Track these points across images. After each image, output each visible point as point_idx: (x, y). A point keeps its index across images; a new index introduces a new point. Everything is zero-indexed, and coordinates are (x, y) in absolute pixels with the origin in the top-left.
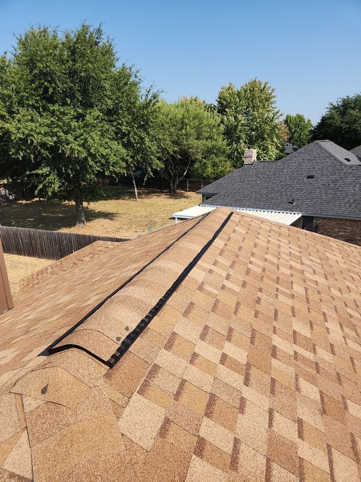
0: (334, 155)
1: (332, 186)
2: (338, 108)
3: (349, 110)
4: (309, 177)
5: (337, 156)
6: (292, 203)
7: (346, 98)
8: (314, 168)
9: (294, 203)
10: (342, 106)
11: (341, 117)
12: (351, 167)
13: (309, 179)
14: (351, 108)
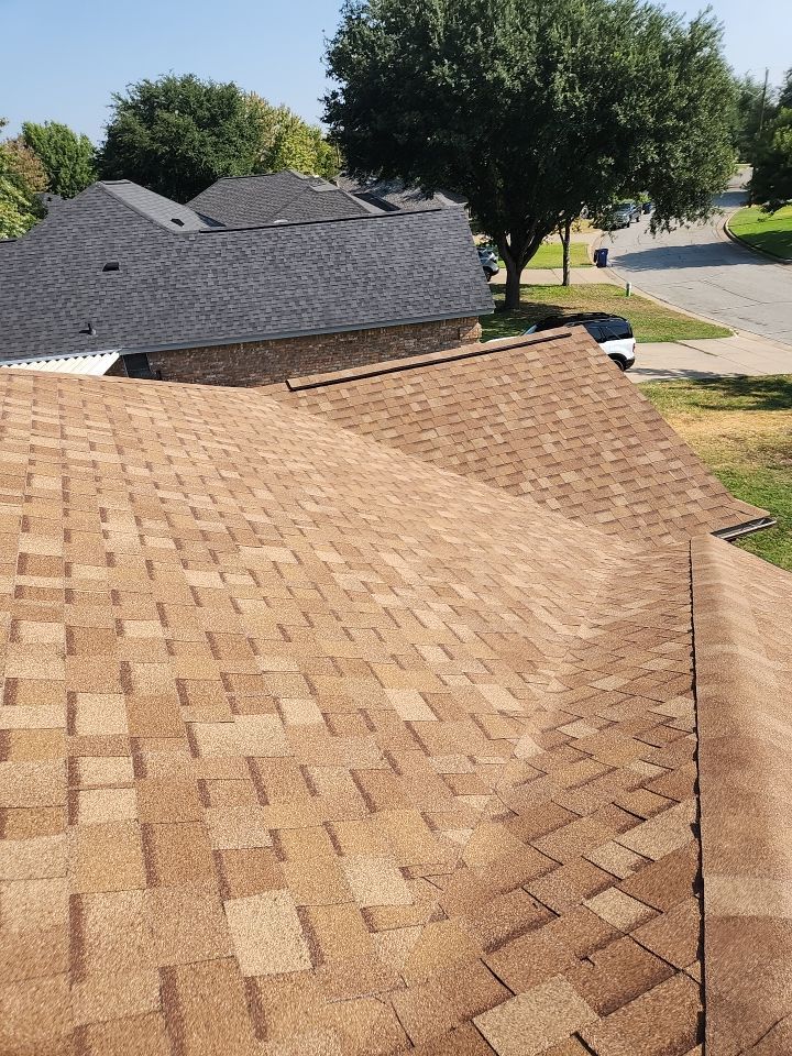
0: (147, 212)
1: (161, 282)
2: (133, 107)
3: (158, 112)
4: (107, 269)
5: (153, 215)
6: (89, 332)
7: (143, 83)
8: (112, 246)
9: (94, 332)
10: (143, 102)
11: (148, 128)
12: (186, 235)
13: (110, 272)
14: (160, 106)
